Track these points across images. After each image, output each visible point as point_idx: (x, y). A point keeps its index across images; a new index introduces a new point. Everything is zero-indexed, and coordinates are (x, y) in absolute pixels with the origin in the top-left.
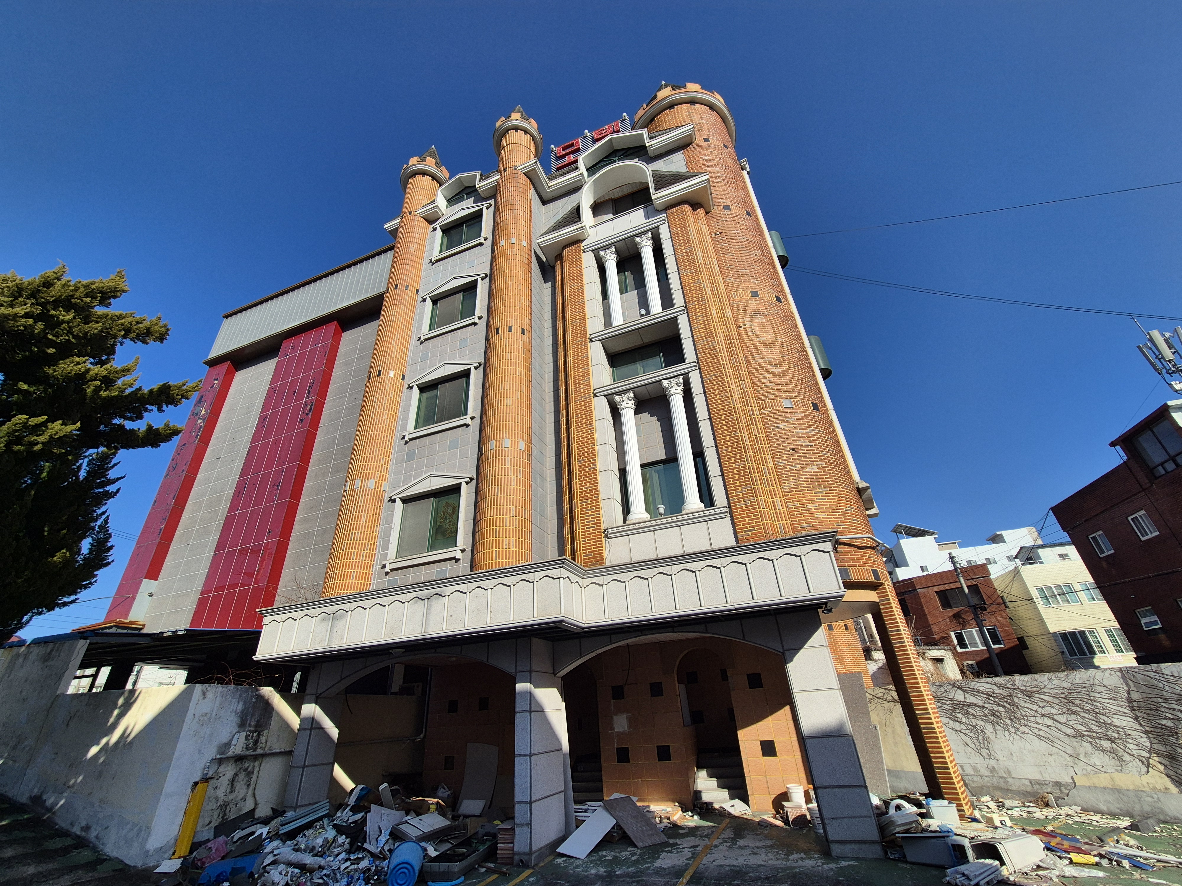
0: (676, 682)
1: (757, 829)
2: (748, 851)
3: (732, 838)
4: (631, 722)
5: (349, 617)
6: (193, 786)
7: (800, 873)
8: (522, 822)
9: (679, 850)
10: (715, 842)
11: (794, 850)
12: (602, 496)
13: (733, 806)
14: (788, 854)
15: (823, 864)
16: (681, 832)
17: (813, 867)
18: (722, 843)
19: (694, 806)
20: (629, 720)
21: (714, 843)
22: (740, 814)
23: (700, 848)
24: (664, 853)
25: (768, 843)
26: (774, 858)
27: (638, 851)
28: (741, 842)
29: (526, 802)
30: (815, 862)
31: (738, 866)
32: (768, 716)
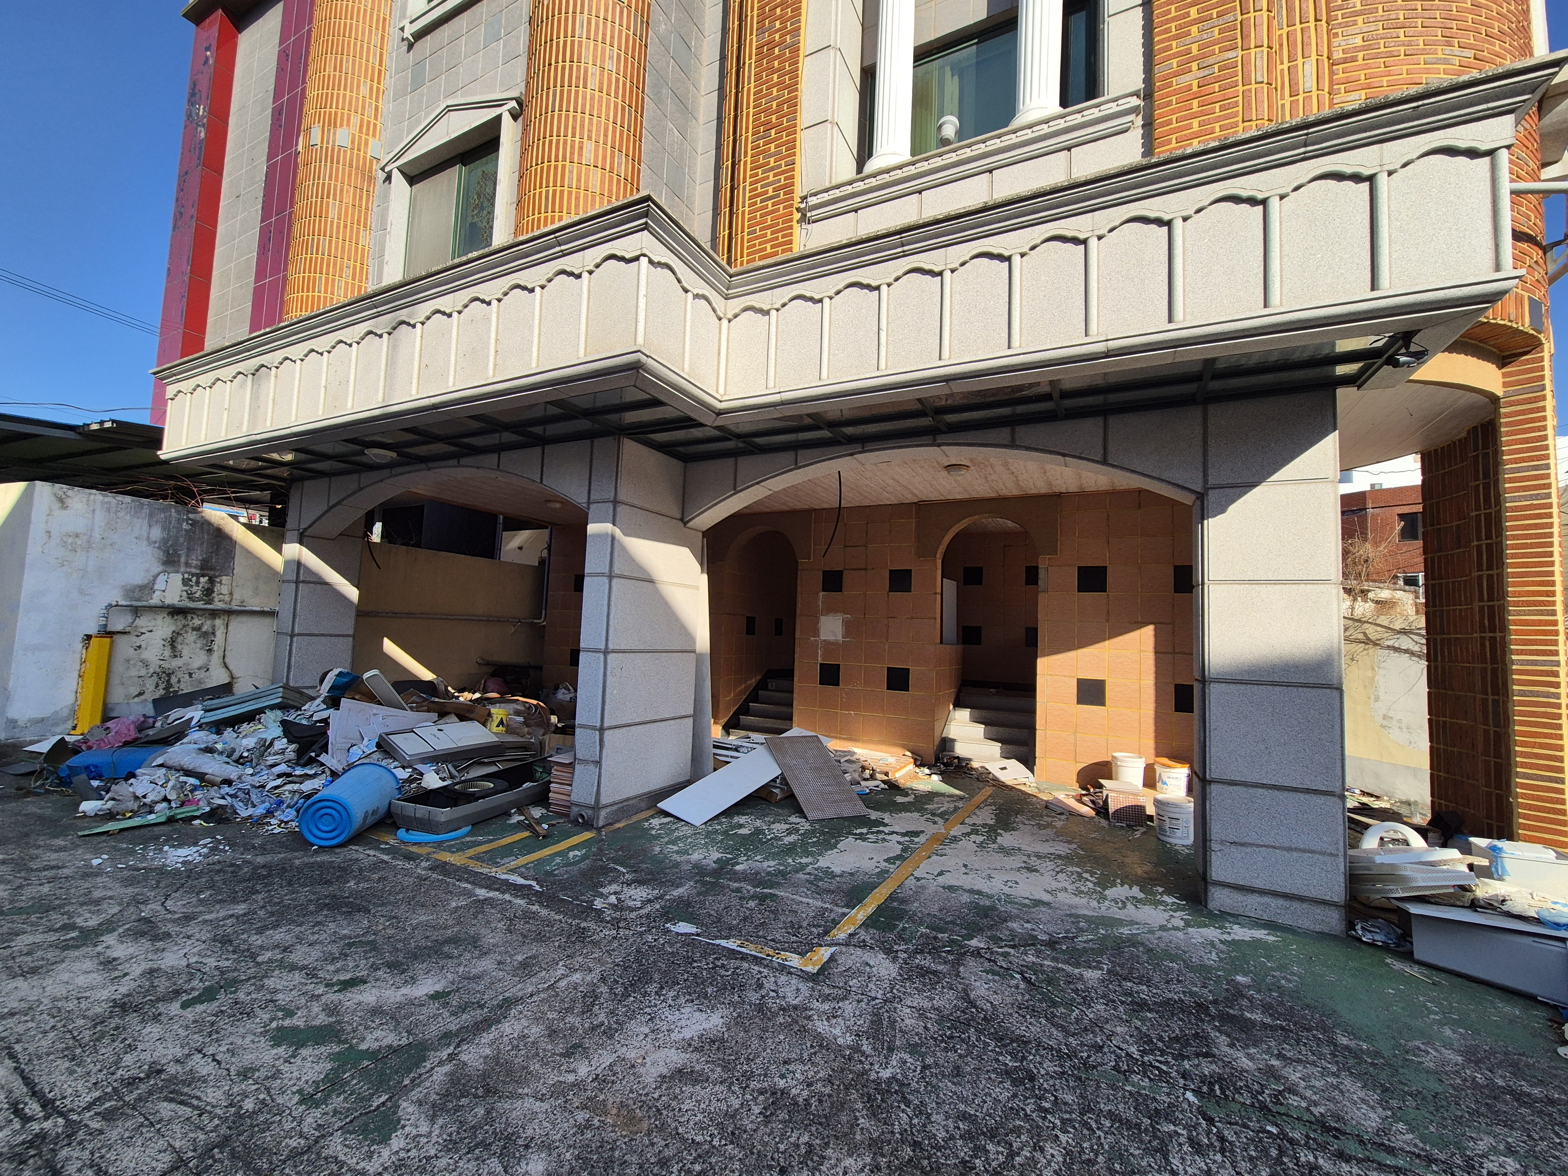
0: (939, 572)
1: (1042, 816)
2: (1016, 861)
3: (990, 826)
4: (849, 628)
5: (273, 378)
6: (84, 640)
7: (1133, 941)
8: (586, 758)
9: (881, 836)
10: (957, 830)
11: (1117, 876)
12: (805, 117)
13: (1005, 768)
14: (1105, 883)
15: (1188, 924)
16: (900, 799)
17: (1162, 928)
18: (968, 834)
19: (938, 759)
20: (847, 624)
21: (952, 833)
22: (1015, 782)
23: (922, 839)
24: (851, 839)
25: (1062, 849)
26: (1071, 888)
27: (805, 826)
28: (1006, 839)
29: (593, 728)
30: (1166, 915)
31: (989, 897)
32: (1104, 640)
